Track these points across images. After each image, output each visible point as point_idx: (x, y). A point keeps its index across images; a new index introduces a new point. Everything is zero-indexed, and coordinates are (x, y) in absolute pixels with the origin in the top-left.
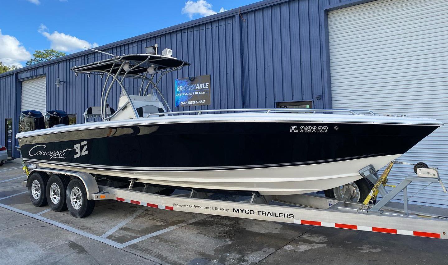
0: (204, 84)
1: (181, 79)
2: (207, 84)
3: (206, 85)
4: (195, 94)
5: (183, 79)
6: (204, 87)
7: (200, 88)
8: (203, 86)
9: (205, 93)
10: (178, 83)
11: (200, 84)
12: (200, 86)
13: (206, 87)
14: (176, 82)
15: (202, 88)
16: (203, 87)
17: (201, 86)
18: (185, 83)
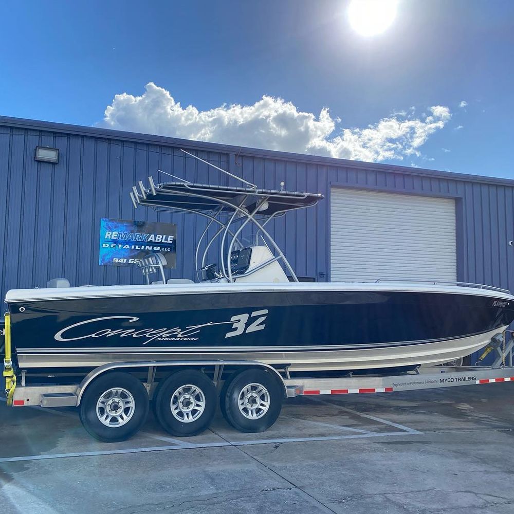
0: (164, 236)
1: (115, 221)
2: (170, 237)
3: (169, 239)
4: (146, 249)
5: (122, 221)
6: (166, 242)
7: (157, 241)
8: (162, 239)
9: (166, 250)
10: (107, 225)
11: (158, 236)
12: (157, 238)
13: (169, 242)
14: (103, 224)
15: (161, 242)
16: (163, 241)
17: (159, 238)
18: (125, 228)
